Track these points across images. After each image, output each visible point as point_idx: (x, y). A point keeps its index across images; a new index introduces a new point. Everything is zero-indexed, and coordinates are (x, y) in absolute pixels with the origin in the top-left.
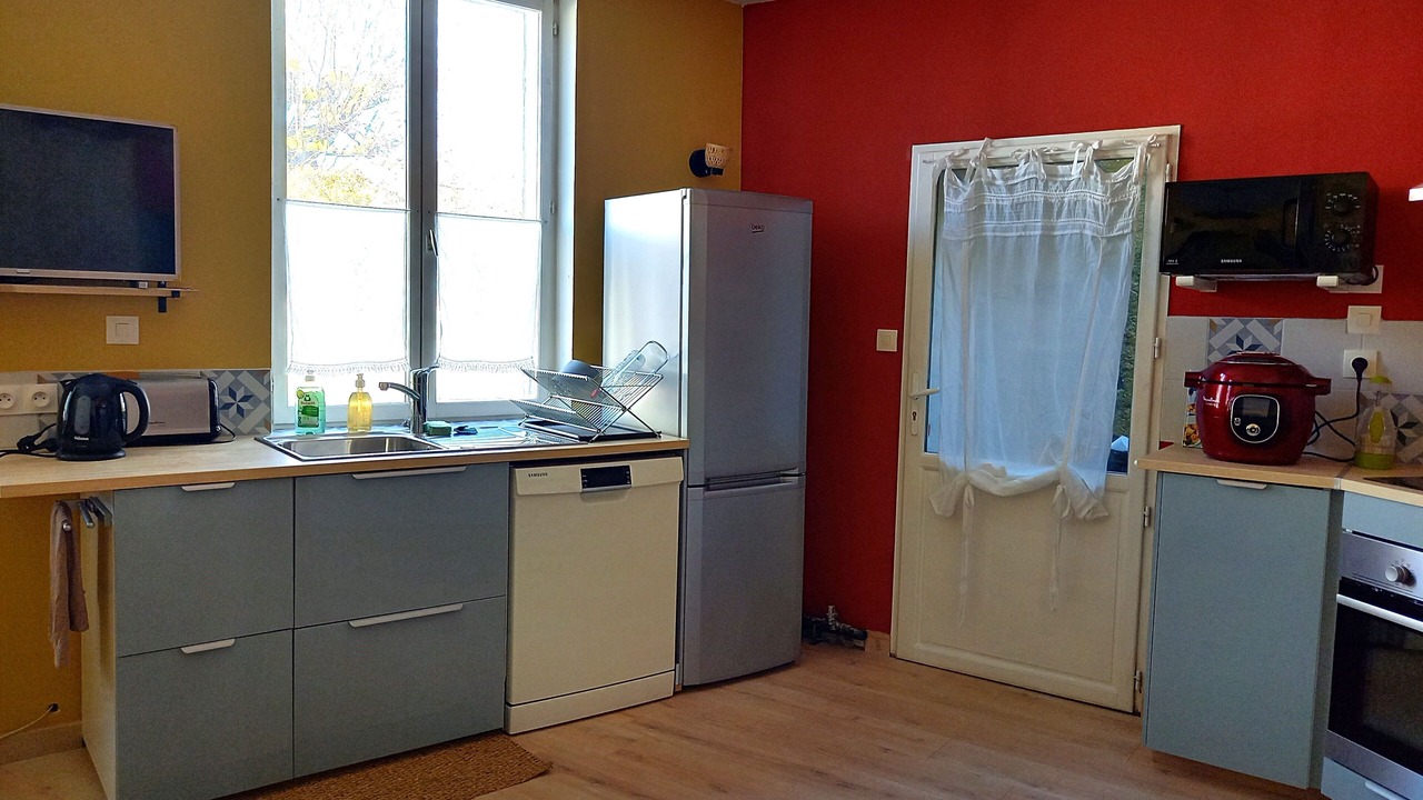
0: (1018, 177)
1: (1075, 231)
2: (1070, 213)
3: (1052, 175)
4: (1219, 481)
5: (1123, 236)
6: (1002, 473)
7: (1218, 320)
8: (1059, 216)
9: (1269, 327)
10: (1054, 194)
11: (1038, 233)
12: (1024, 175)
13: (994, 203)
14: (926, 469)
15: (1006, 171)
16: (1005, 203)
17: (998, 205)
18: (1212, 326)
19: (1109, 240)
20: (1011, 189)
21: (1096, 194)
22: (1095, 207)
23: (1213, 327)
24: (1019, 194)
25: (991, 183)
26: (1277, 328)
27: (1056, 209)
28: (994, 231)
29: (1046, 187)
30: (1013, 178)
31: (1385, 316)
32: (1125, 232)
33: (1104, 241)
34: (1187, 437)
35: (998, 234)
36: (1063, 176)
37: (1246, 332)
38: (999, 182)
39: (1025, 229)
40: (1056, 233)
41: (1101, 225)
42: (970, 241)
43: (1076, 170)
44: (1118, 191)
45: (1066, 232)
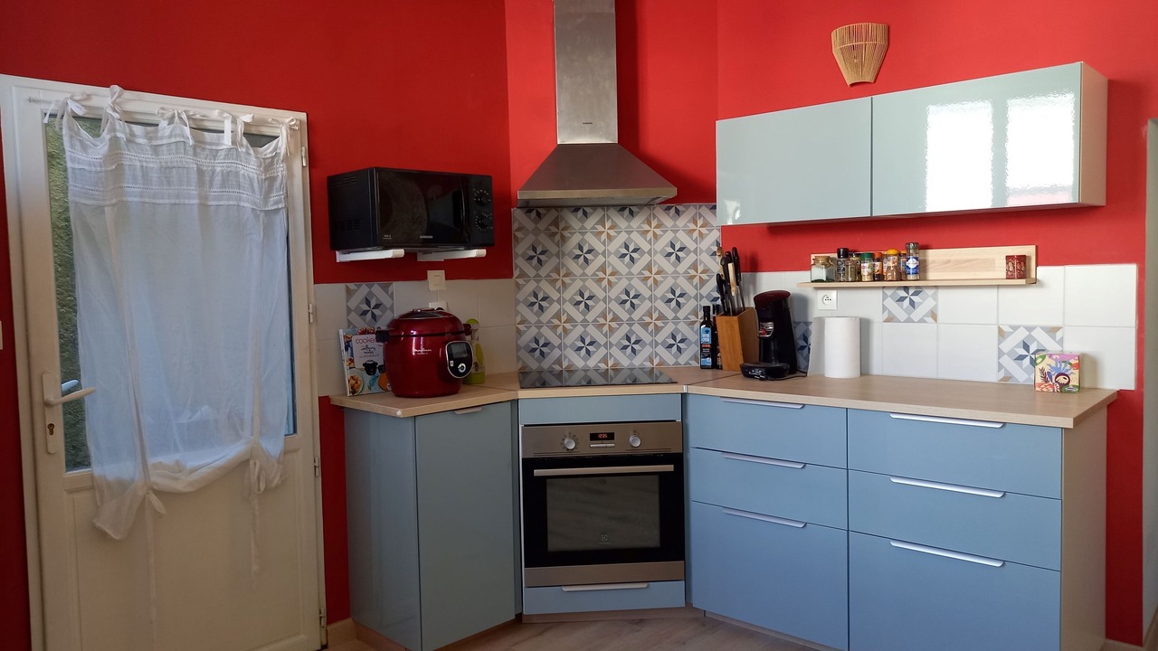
0: (162, 138)
1: (231, 203)
2: (223, 185)
3: (199, 143)
4: (457, 412)
5: (277, 211)
6: (179, 467)
7: (352, 286)
8: (211, 187)
9: (385, 289)
10: (205, 162)
11: (196, 201)
12: (170, 136)
13: (138, 164)
14: (71, 492)
15: (149, 128)
16: (151, 165)
17: (142, 166)
18: (348, 289)
19: (267, 212)
20: (156, 148)
21: (250, 167)
22: (251, 180)
23: (349, 293)
24: (166, 157)
25: (131, 140)
26: (390, 289)
27: (207, 179)
28: (141, 196)
29: (195, 154)
30: (157, 138)
31: (448, 278)
32: (280, 206)
33: (262, 214)
34: (352, 387)
35: (147, 200)
36: (211, 144)
37: (370, 293)
38: (141, 141)
39: (178, 197)
40: (210, 203)
41: (258, 197)
42: (114, 205)
43: (227, 140)
44: (268, 165)
45: (222, 203)
